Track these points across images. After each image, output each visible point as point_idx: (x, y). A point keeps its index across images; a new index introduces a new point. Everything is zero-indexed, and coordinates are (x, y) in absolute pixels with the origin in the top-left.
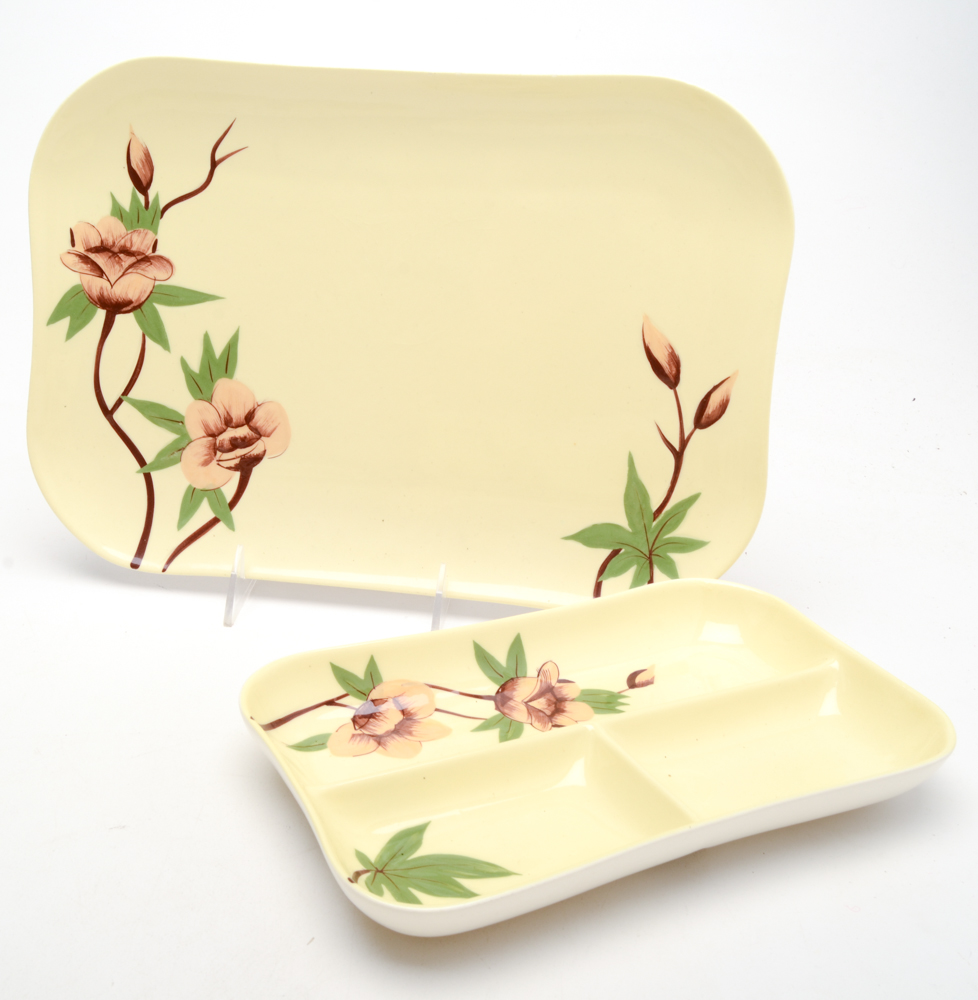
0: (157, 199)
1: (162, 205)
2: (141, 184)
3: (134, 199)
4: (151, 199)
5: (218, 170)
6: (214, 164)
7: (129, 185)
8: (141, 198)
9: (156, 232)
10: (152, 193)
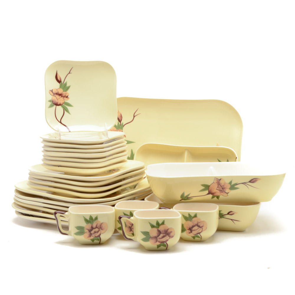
0: (123, 123)
1: (124, 124)
2: (120, 120)
3: (118, 123)
4: (122, 123)
5: (135, 118)
6: (134, 117)
7: (118, 121)
8: (120, 123)
9: (122, 130)
10: (122, 122)
